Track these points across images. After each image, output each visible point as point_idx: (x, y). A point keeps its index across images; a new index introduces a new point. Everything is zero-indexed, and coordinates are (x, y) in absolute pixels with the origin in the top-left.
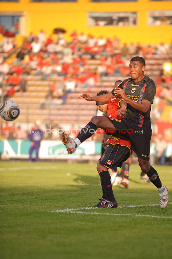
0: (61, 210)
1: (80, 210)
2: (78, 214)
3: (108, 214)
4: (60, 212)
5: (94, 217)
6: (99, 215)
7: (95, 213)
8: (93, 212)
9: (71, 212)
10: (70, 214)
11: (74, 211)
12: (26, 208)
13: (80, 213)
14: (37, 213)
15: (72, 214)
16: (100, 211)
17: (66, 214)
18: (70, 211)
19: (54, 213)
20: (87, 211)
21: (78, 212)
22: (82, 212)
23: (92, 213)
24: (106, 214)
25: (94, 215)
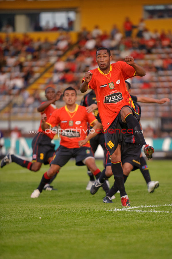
0: (119, 209)
1: (139, 209)
2: (137, 212)
3: (168, 212)
4: (118, 211)
5: (154, 215)
6: (158, 213)
7: (154, 211)
8: (153, 210)
9: (130, 210)
10: (128, 213)
11: (133, 209)
12: (84, 207)
13: (139, 212)
14: (95, 212)
15: (131, 212)
16: (160, 209)
17: (124, 212)
18: (128, 210)
19: (112, 212)
20: (146, 209)
21: (136, 211)
22: (141, 211)
23: (151, 211)
24: (166, 212)
25: (153, 213)
